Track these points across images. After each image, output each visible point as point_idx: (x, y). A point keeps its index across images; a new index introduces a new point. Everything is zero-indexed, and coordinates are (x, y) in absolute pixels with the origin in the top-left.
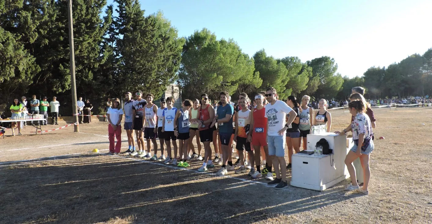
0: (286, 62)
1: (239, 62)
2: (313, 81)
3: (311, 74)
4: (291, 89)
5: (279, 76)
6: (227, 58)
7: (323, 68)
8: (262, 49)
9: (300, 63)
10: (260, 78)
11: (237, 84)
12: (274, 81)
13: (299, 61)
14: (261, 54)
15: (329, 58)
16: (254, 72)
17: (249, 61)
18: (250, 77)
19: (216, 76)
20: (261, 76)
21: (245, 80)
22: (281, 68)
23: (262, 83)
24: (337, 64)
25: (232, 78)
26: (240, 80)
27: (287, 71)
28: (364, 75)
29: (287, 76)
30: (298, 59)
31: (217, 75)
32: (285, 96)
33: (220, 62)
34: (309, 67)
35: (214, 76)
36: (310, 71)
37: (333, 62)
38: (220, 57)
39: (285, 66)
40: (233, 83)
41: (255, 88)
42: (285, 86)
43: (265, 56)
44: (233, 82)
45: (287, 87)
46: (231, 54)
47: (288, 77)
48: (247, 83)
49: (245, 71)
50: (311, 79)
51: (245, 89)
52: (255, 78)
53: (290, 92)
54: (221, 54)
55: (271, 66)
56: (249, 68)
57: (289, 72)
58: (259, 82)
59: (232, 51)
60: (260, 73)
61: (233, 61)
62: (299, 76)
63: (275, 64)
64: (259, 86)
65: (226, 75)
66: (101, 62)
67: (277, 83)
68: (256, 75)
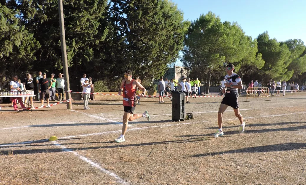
0: (289, 44)
1: (243, 43)
4: (293, 70)
5: (281, 57)
6: (230, 39)
8: (266, 32)
9: (303, 45)
10: (262, 59)
11: (240, 64)
12: (276, 62)
13: (303, 43)
14: (264, 37)
16: (257, 53)
17: (252, 43)
18: (252, 59)
21: (247, 61)
22: (284, 50)
23: (264, 64)
25: (235, 59)
26: (242, 61)
27: (290, 53)
29: (290, 57)
30: (301, 41)
31: (220, 56)
32: (286, 78)
33: (224, 43)
35: (217, 56)
38: (224, 38)
39: (288, 48)
40: (236, 64)
41: (257, 69)
42: (287, 68)
43: (268, 38)
44: (236, 62)
45: (289, 68)
47: (290, 59)
48: (249, 64)
49: (248, 52)
51: (247, 70)
52: (258, 59)
53: (291, 74)
54: (225, 34)
55: (274, 48)
56: (252, 49)
57: (291, 54)
58: (261, 64)
59: (235, 32)
60: (262, 55)
61: (236, 42)
62: (302, 58)
63: (278, 47)
64: (261, 68)
65: (230, 56)
66: (101, 39)
67: (279, 65)
68: (259, 57)
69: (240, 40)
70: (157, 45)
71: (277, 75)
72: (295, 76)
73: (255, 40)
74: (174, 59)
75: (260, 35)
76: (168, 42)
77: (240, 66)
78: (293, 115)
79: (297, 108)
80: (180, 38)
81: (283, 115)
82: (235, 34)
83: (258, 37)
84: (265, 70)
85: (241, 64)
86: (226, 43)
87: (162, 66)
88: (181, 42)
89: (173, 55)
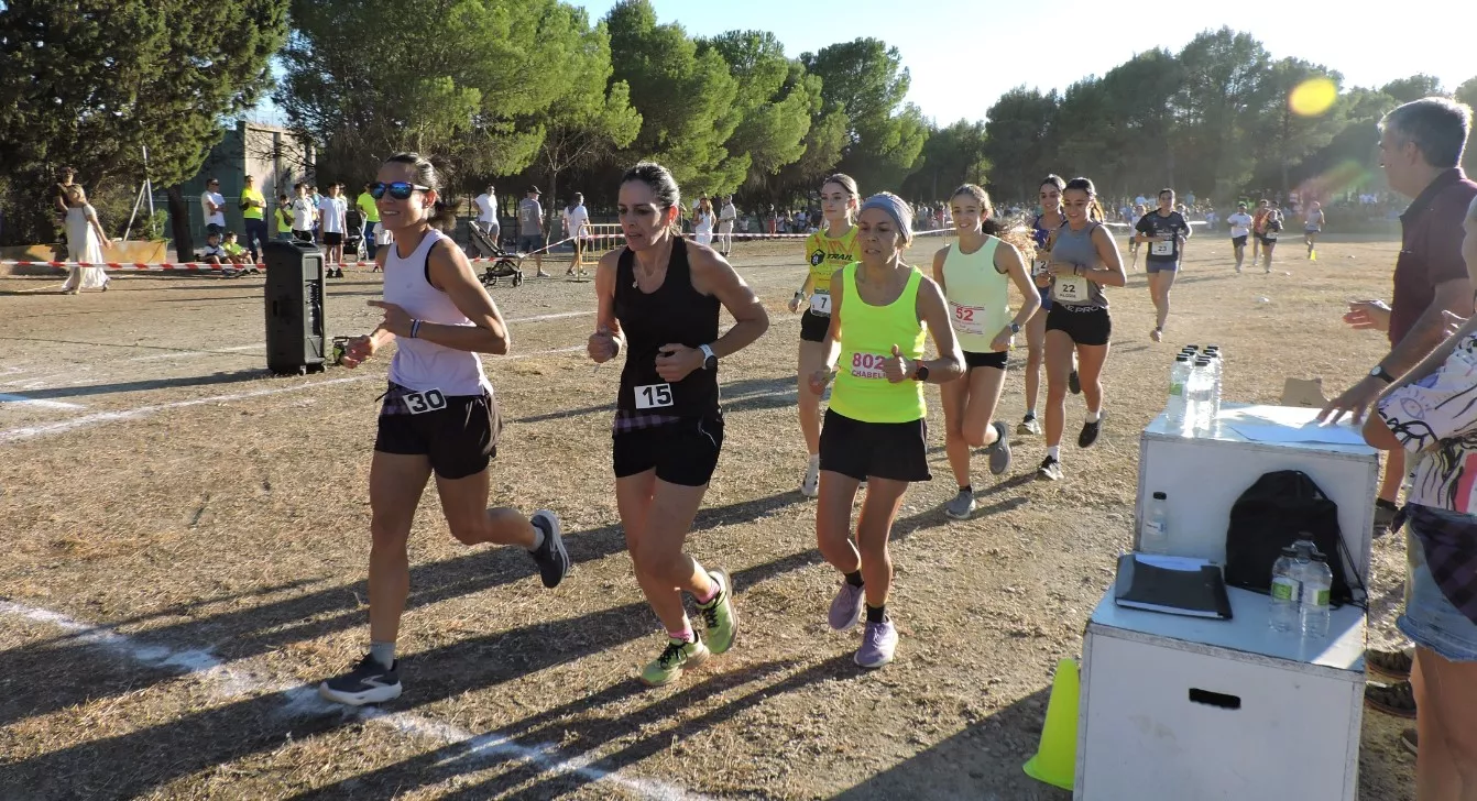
0: (733, 50)
1: (551, 36)
2: (824, 130)
3: (820, 102)
4: (748, 155)
5: (705, 101)
6: (498, 15)
7: (859, 82)
9: (781, 55)
10: (631, 106)
11: (542, 126)
12: (685, 121)
13: (779, 48)
14: (637, 13)
15: (881, 45)
16: (611, 81)
17: (589, 38)
18: (592, 104)
19: (452, 86)
20: (634, 100)
21: (573, 112)
22: (714, 73)
23: (639, 127)
24: (906, 69)
25: (517, 104)
26: (552, 112)
27: (736, 84)
28: (988, 116)
29: (734, 104)
30: (775, 42)
31: (458, 85)
32: (724, 185)
33: (471, 29)
34: (812, 76)
35: (442, 89)
36: (815, 91)
37: (895, 64)
39: (726, 65)
40: (524, 123)
41: (614, 148)
42: (725, 145)
43: (650, 21)
44: (527, 117)
45: (734, 147)
47: (736, 111)
48: (580, 126)
49: (575, 74)
50: (817, 121)
51: (572, 149)
52: (615, 106)
53: (741, 169)
55: (676, 62)
56: (589, 65)
57: (739, 88)
58: (627, 125)
60: (631, 88)
61: (525, 30)
62: (779, 106)
63: (690, 58)
64: (630, 141)
65: (496, 87)
67: (696, 132)
68: (618, 96)
69: (542, 22)
70: (162, 24)
72: (757, 179)
73: (599, 25)
74: (251, 95)
75: (617, 6)
76: (219, 12)
77: (543, 131)
83: (612, 12)
85: (546, 125)
86: (483, 31)
87: (191, 123)
88: (278, 16)
89: (242, 76)
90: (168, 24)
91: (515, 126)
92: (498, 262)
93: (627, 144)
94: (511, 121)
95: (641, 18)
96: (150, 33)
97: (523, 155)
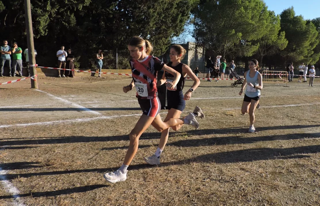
0: (317, 23)
1: (263, 18)
5: (308, 37)
6: (248, 13)
8: (291, 7)
11: (258, 43)
12: (301, 43)
14: (289, 13)
16: (280, 31)
17: (274, 19)
18: (274, 37)
19: (234, 32)
20: (286, 37)
21: (268, 40)
22: (311, 29)
23: (287, 44)
25: (253, 37)
26: (262, 39)
27: (317, 33)
31: (236, 32)
32: (312, 61)
33: (240, 17)
35: (231, 33)
38: (241, 11)
39: (315, 27)
40: (254, 43)
41: (279, 50)
42: (313, 50)
43: (293, 15)
44: (254, 41)
45: (316, 51)
46: (253, 9)
47: (317, 40)
48: (270, 44)
49: (269, 29)
51: (267, 51)
52: (281, 38)
53: (318, 57)
54: (242, 7)
55: (300, 26)
56: (274, 27)
58: (283, 44)
59: (255, 5)
60: (286, 33)
61: (256, 17)
63: (304, 25)
64: (284, 48)
65: (247, 33)
66: (84, 4)
67: (304, 46)
68: (282, 35)
69: (260, 16)
70: (156, 14)
71: (302, 58)
73: (277, 16)
74: (177, 33)
75: (284, 11)
76: (171, 11)
77: (259, 45)
78: (309, 106)
79: (317, 98)
80: (187, 8)
81: (297, 105)
82: (254, 8)
83: (282, 12)
84: (289, 52)
85: (260, 43)
86: (244, 17)
87: (162, 40)
88: (187, 13)
89: (176, 28)
90: (158, 14)
91: (251, 43)
92: (238, 80)
93: (283, 49)
94: (250, 42)
95: (290, 14)
96: (153, 16)
97: (253, 51)
